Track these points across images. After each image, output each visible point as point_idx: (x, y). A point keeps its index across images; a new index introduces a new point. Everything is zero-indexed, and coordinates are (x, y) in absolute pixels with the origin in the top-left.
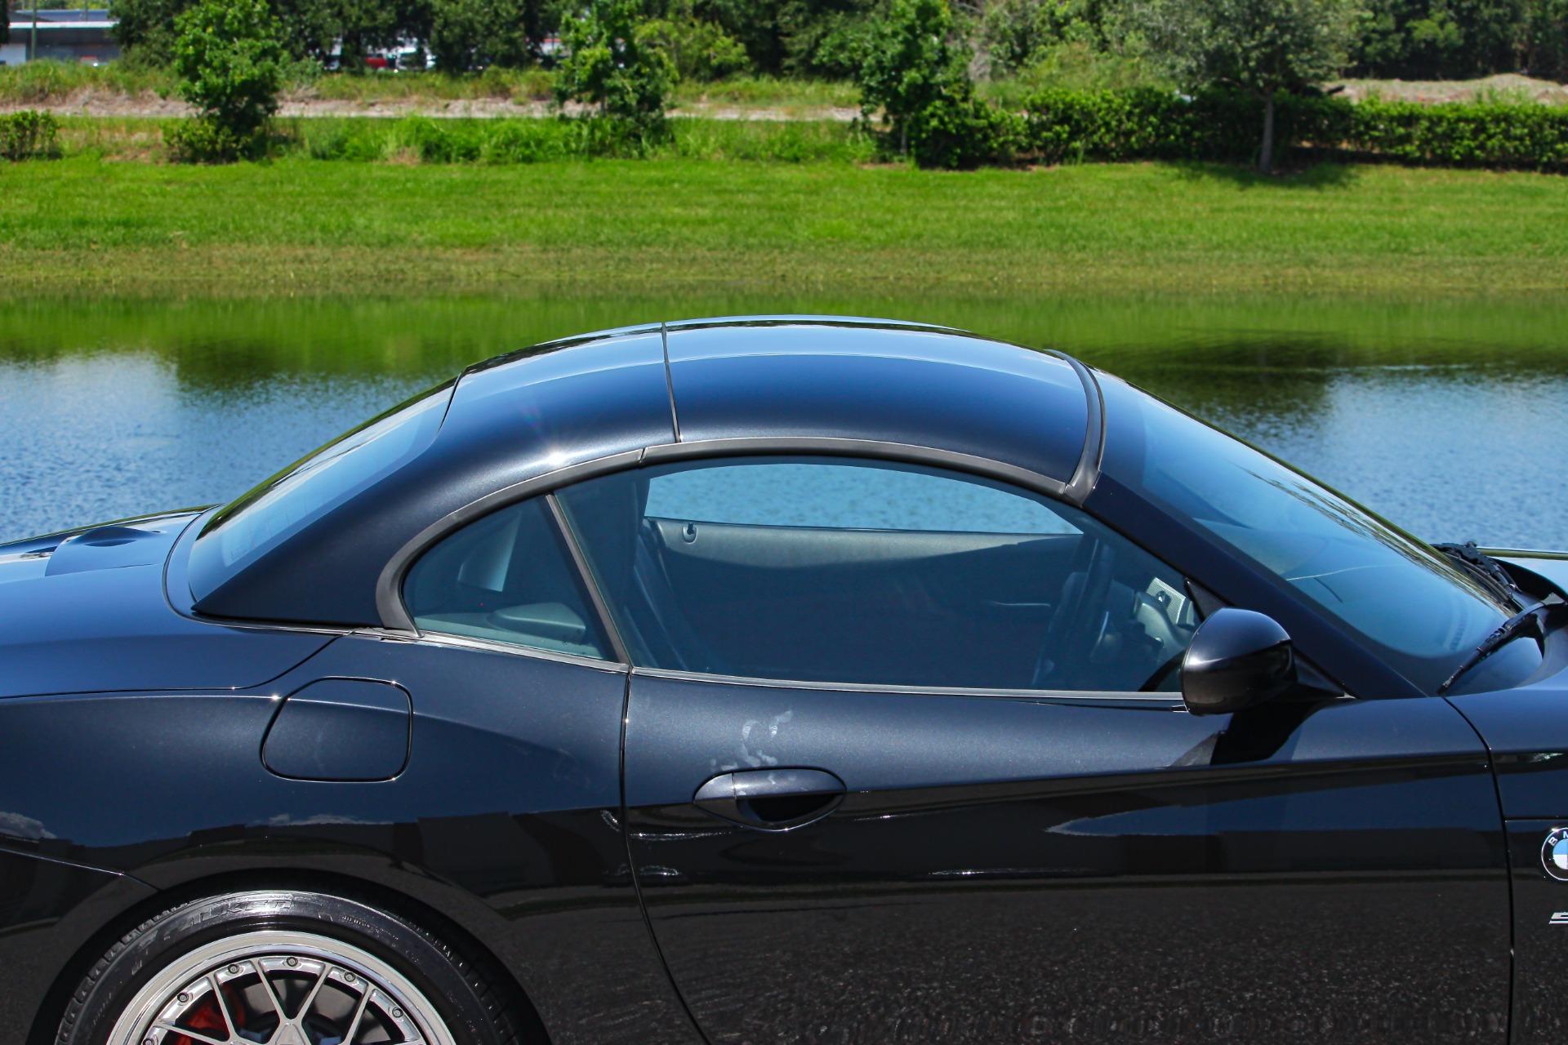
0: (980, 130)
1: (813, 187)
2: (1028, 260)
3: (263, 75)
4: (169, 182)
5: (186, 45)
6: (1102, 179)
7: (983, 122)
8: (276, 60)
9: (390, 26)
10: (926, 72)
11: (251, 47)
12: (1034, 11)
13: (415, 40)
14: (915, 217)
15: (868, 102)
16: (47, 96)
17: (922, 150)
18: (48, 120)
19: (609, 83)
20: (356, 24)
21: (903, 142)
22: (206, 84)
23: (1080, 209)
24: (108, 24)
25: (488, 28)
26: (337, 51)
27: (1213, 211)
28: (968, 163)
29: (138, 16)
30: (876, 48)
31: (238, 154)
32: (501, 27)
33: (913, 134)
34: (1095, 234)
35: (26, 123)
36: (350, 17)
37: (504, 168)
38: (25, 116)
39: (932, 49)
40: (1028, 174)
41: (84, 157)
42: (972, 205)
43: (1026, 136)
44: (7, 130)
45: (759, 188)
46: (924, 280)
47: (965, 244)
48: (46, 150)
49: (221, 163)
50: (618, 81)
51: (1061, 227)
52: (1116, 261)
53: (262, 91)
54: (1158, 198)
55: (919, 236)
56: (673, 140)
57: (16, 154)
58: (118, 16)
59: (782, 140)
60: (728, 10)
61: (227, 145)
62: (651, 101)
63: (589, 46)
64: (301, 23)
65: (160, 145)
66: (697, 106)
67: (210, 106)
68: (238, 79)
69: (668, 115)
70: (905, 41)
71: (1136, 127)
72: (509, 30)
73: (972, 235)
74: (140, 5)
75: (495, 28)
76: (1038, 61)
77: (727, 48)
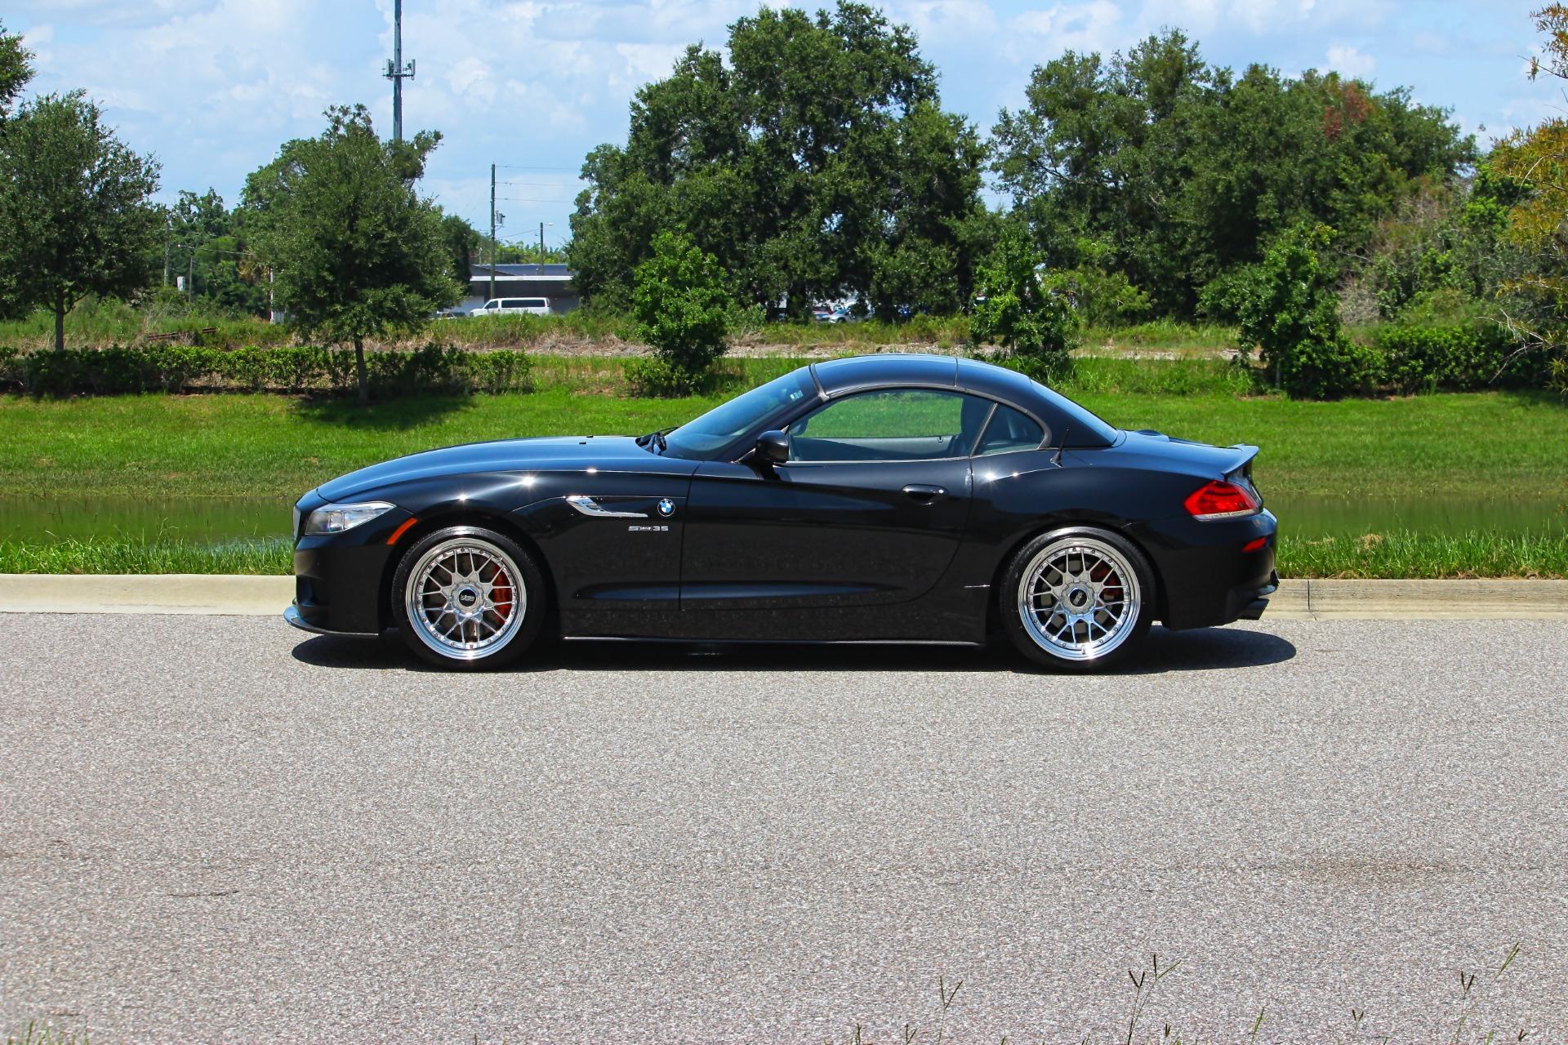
0: (1345, 364)
1: (1196, 416)
2: (1380, 477)
3: (713, 320)
4: (629, 414)
5: (645, 294)
6: (1452, 407)
7: (1347, 358)
8: (724, 307)
9: (833, 278)
10: (1296, 314)
11: (701, 296)
12: (1418, 259)
13: (856, 292)
14: (1283, 442)
15: (1246, 341)
16: (517, 340)
17: (1293, 383)
18: (523, 360)
19: (1017, 326)
20: (801, 277)
21: (1278, 376)
22: (662, 327)
23: (1430, 433)
24: (568, 278)
25: (924, 280)
26: (783, 304)
27: (1547, 433)
28: (1333, 395)
29: (596, 269)
30: (1252, 293)
31: (691, 389)
32: (936, 280)
33: (1286, 369)
34: (1441, 455)
35: (503, 361)
36: (795, 270)
37: (925, 403)
38: (502, 356)
39: (1301, 294)
40: (1386, 403)
41: (554, 391)
42: (1335, 430)
43: (1386, 370)
44: (487, 368)
45: (1148, 417)
46: (1288, 494)
47: (1326, 463)
48: (521, 385)
49: (676, 397)
50: (1025, 323)
51: (1412, 449)
52: (1457, 477)
53: (712, 335)
54: (1499, 422)
55: (1286, 458)
56: (1075, 375)
57: (496, 389)
58: (577, 269)
59: (1170, 375)
60: (1145, 262)
61: (681, 382)
62: (1056, 342)
63: (1000, 294)
64: (748, 276)
65: (622, 382)
66: (1103, 348)
67: (665, 348)
68: (690, 324)
69: (1071, 354)
70: (1277, 287)
71: (1482, 360)
72: (945, 282)
73: (1332, 456)
74: (598, 259)
75: (931, 281)
76: (1417, 305)
77: (1131, 296)
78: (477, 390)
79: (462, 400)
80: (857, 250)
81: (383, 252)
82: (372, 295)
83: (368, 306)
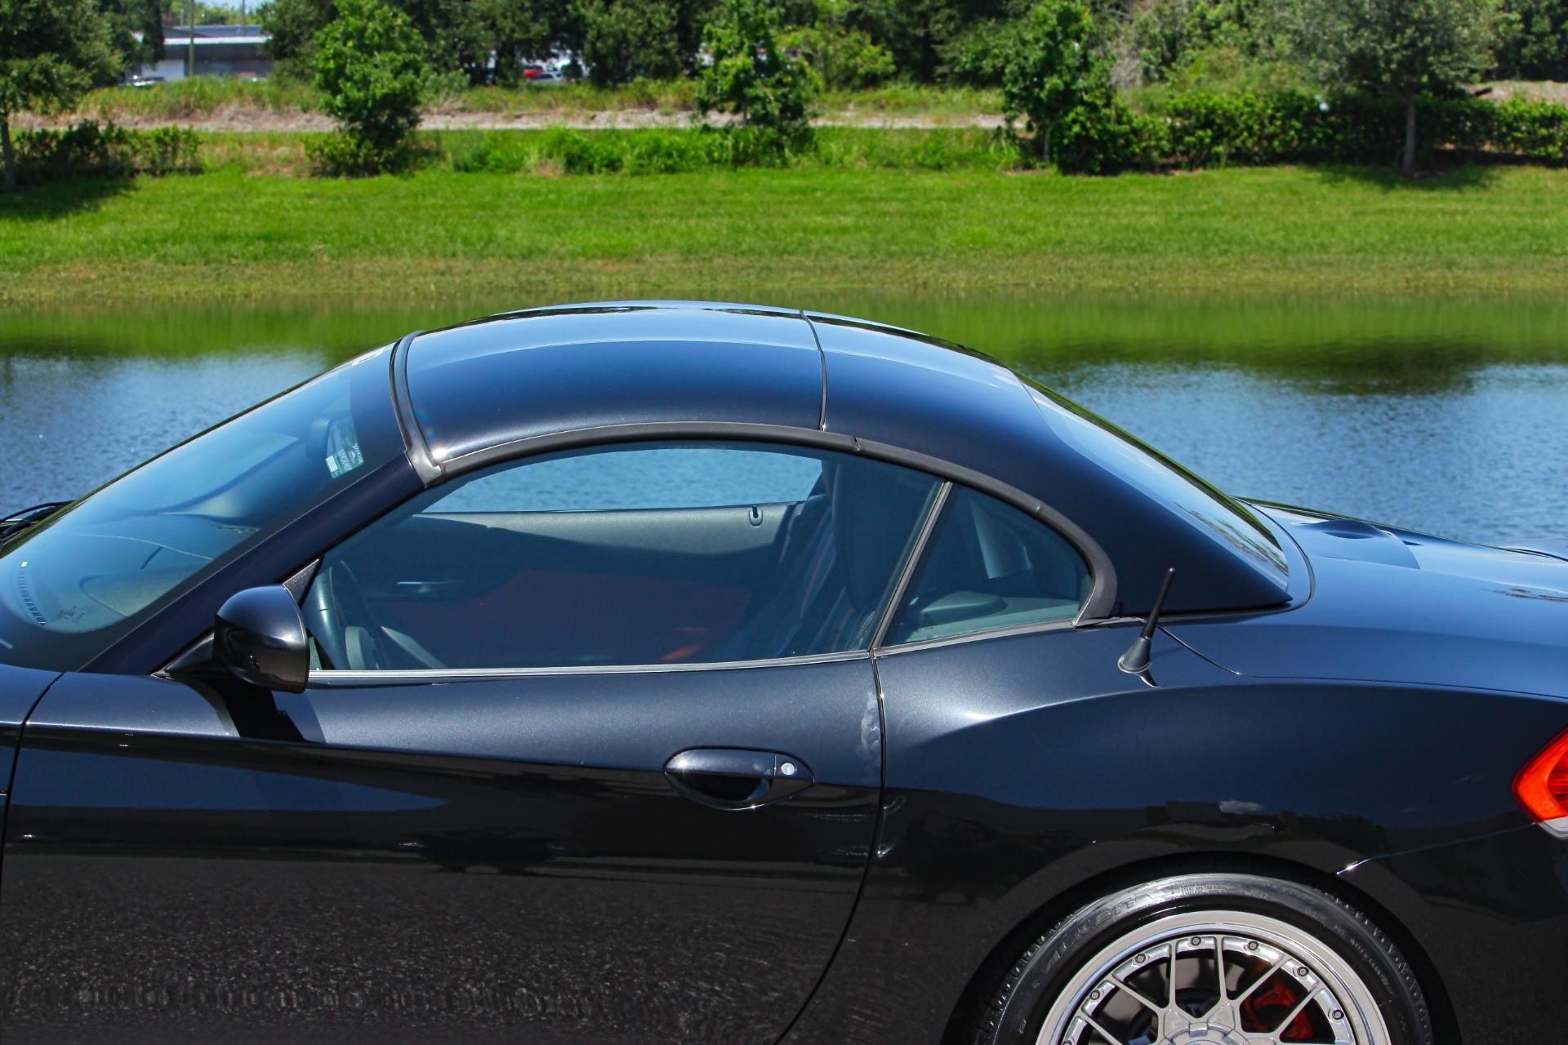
0: (1124, 135)
1: (956, 194)
2: (1169, 265)
3: (404, 88)
4: (310, 196)
5: (327, 60)
6: (1245, 183)
7: (1125, 128)
8: (417, 73)
9: (544, 38)
10: (1068, 78)
11: (392, 61)
12: (1183, 15)
13: (569, 52)
14: (1057, 224)
15: (1011, 108)
16: (193, 111)
17: (1064, 156)
18: (191, 137)
19: (750, 92)
20: (510, 37)
21: (1047, 147)
22: (347, 98)
23: (1222, 213)
24: (261, 39)
25: (641, 39)
26: (492, 64)
27: (1355, 214)
28: (1110, 169)
29: (292, 31)
30: (1018, 54)
31: (380, 167)
32: (654, 38)
33: (1056, 140)
34: (1237, 238)
35: (167, 139)
36: (503, 29)
37: (646, 178)
38: (166, 132)
39: (1074, 55)
40: (1170, 179)
41: (224, 172)
42: (1115, 210)
43: (1168, 141)
44: (149, 146)
45: (901, 196)
46: (1066, 286)
47: (1108, 249)
48: (188, 165)
49: (363, 176)
50: (759, 90)
51: (1204, 232)
52: (1257, 265)
53: (403, 105)
54: (1300, 201)
55: (1060, 243)
56: (816, 149)
57: (158, 170)
58: (271, 31)
59: (925, 147)
60: (879, 19)
61: (369, 159)
62: (793, 110)
63: (730, 56)
64: (455, 36)
65: (302, 159)
66: (843, 114)
67: (352, 120)
68: (379, 93)
69: (812, 124)
70: (1046, 48)
71: (1278, 131)
72: (662, 41)
73: (1114, 240)
74: (293, 20)
75: (649, 39)
76: (1186, 65)
77: (874, 57)
78: (138, 171)
79: (122, 182)
80: (569, 7)
81: (29, 17)
82: (17, 66)
83: (13, 79)
